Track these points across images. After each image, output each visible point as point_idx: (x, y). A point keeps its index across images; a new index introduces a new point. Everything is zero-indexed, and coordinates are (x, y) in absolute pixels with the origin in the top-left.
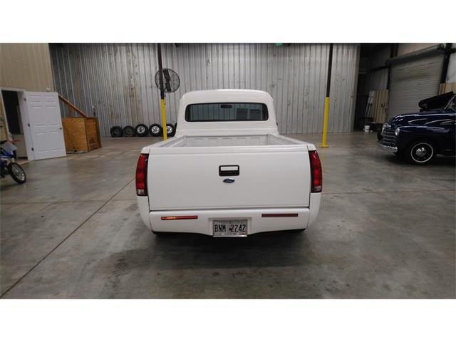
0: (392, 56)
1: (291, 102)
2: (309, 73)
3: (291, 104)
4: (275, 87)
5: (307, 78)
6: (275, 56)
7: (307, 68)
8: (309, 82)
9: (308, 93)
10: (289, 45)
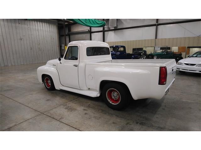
0: (69, 31)
1: (32, 48)
2: (39, 34)
3: (32, 49)
4: (22, 39)
5: (38, 37)
6: (19, 24)
7: (37, 32)
8: (39, 38)
9: (39, 44)
10: (26, 20)
